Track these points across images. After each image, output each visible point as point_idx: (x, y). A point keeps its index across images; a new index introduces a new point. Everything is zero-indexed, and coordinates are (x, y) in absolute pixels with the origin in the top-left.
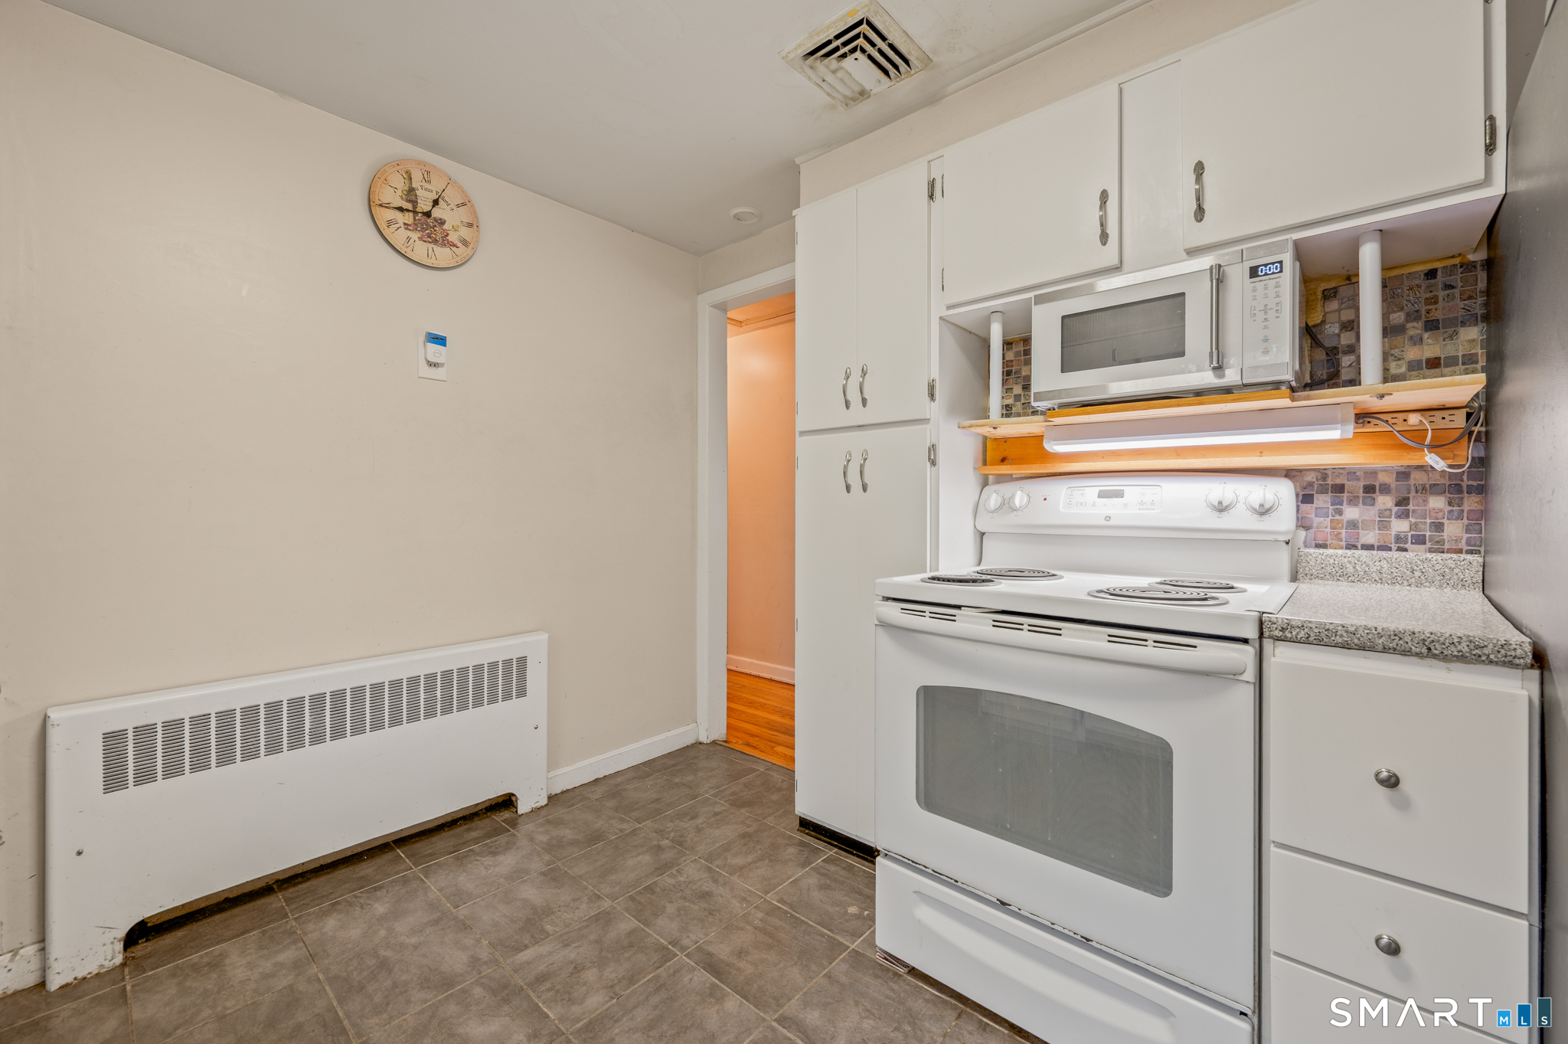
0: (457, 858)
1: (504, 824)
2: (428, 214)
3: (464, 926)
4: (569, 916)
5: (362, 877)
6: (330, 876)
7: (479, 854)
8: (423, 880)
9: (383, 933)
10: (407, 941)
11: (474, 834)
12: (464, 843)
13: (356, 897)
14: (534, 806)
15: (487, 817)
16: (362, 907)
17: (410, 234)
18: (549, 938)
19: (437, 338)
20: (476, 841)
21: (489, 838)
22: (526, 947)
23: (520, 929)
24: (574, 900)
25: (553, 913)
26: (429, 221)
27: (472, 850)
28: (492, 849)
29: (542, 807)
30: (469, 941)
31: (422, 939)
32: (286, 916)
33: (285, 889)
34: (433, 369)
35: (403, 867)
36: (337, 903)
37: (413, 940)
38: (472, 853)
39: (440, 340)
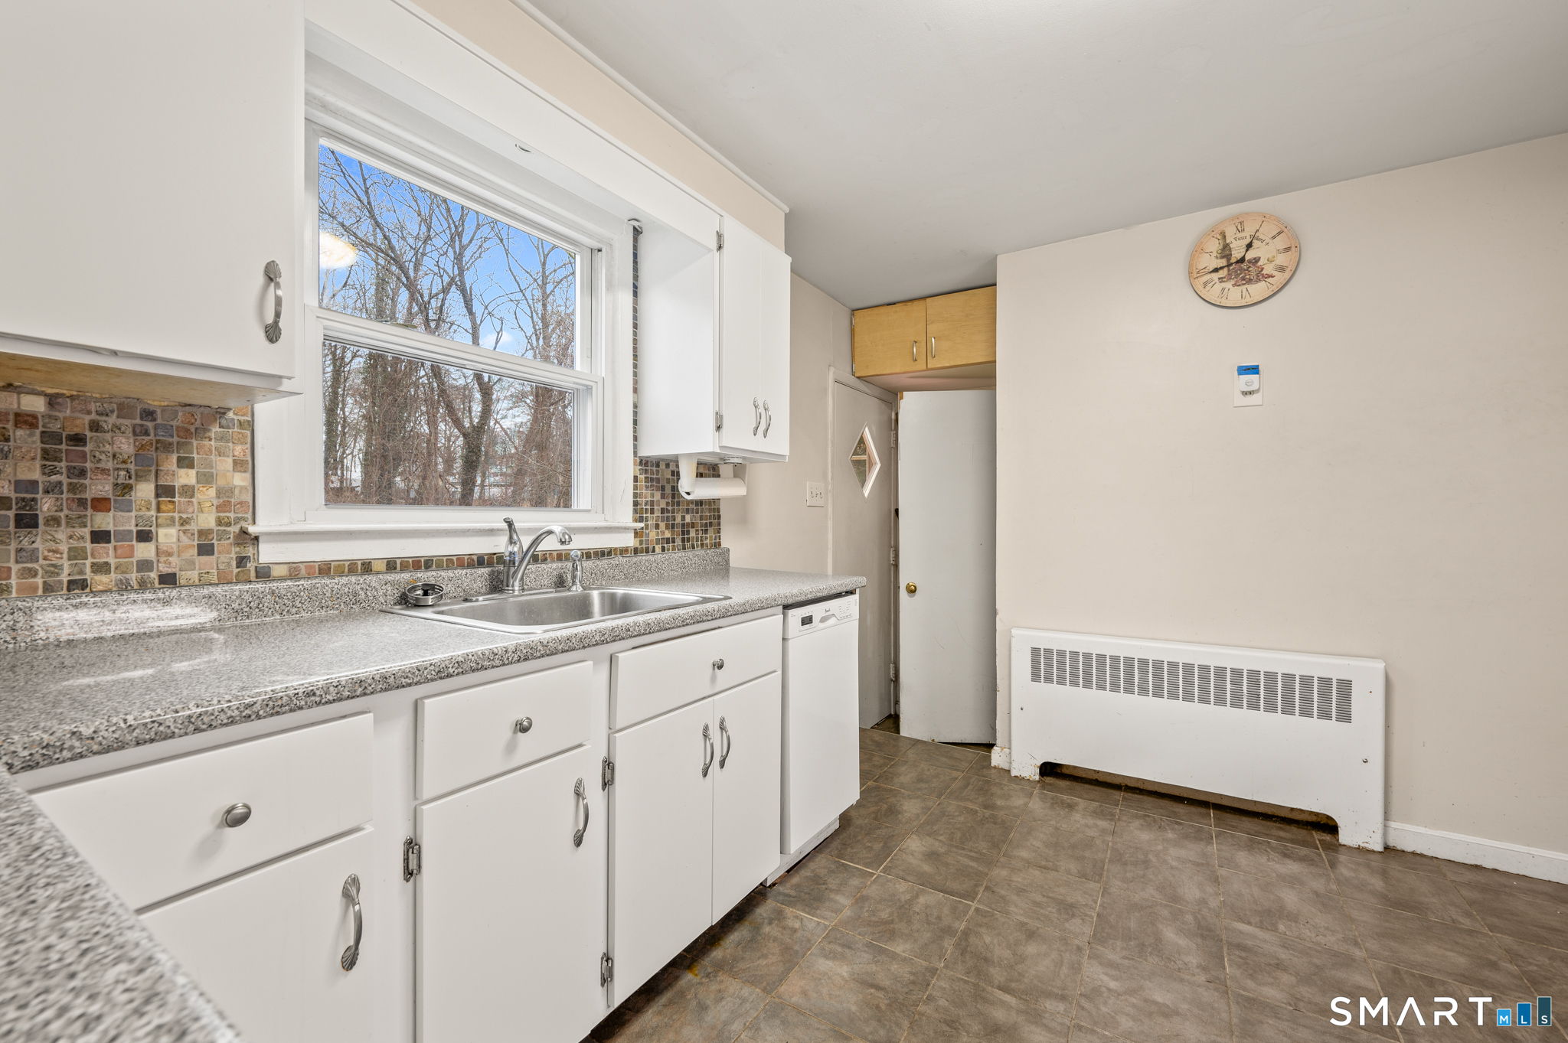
0: (1251, 840)
1: (1318, 842)
2: (1242, 260)
3: (1216, 880)
4: (1309, 934)
5: (1175, 812)
6: (1156, 800)
7: (1274, 849)
8: (1212, 837)
9: (1160, 847)
10: (1170, 861)
11: (1282, 834)
12: (1268, 835)
13: (1161, 819)
14: (1362, 845)
15: (1307, 829)
16: (1160, 827)
17: (1223, 285)
18: (1274, 933)
19: (1249, 369)
20: (1279, 839)
21: (1293, 843)
22: (1249, 923)
23: (1255, 911)
24: (1327, 928)
25: (1296, 922)
26: (1242, 265)
27: (1268, 842)
28: (1287, 852)
29: (1373, 851)
30: (1210, 889)
31: (1180, 866)
32: (1117, 805)
33: (1127, 792)
34: (1249, 397)
35: (1205, 822)
36: (1149, 816)
37: (1174, 864)
38: (1266, 844)
39: (1254, 370)
